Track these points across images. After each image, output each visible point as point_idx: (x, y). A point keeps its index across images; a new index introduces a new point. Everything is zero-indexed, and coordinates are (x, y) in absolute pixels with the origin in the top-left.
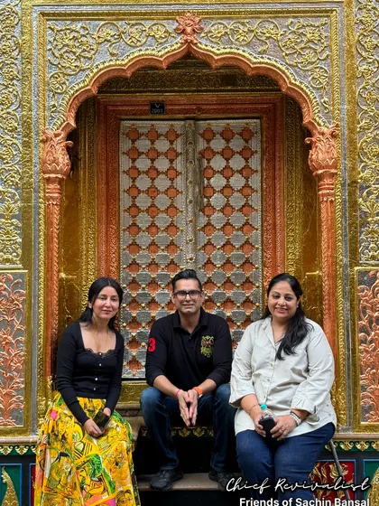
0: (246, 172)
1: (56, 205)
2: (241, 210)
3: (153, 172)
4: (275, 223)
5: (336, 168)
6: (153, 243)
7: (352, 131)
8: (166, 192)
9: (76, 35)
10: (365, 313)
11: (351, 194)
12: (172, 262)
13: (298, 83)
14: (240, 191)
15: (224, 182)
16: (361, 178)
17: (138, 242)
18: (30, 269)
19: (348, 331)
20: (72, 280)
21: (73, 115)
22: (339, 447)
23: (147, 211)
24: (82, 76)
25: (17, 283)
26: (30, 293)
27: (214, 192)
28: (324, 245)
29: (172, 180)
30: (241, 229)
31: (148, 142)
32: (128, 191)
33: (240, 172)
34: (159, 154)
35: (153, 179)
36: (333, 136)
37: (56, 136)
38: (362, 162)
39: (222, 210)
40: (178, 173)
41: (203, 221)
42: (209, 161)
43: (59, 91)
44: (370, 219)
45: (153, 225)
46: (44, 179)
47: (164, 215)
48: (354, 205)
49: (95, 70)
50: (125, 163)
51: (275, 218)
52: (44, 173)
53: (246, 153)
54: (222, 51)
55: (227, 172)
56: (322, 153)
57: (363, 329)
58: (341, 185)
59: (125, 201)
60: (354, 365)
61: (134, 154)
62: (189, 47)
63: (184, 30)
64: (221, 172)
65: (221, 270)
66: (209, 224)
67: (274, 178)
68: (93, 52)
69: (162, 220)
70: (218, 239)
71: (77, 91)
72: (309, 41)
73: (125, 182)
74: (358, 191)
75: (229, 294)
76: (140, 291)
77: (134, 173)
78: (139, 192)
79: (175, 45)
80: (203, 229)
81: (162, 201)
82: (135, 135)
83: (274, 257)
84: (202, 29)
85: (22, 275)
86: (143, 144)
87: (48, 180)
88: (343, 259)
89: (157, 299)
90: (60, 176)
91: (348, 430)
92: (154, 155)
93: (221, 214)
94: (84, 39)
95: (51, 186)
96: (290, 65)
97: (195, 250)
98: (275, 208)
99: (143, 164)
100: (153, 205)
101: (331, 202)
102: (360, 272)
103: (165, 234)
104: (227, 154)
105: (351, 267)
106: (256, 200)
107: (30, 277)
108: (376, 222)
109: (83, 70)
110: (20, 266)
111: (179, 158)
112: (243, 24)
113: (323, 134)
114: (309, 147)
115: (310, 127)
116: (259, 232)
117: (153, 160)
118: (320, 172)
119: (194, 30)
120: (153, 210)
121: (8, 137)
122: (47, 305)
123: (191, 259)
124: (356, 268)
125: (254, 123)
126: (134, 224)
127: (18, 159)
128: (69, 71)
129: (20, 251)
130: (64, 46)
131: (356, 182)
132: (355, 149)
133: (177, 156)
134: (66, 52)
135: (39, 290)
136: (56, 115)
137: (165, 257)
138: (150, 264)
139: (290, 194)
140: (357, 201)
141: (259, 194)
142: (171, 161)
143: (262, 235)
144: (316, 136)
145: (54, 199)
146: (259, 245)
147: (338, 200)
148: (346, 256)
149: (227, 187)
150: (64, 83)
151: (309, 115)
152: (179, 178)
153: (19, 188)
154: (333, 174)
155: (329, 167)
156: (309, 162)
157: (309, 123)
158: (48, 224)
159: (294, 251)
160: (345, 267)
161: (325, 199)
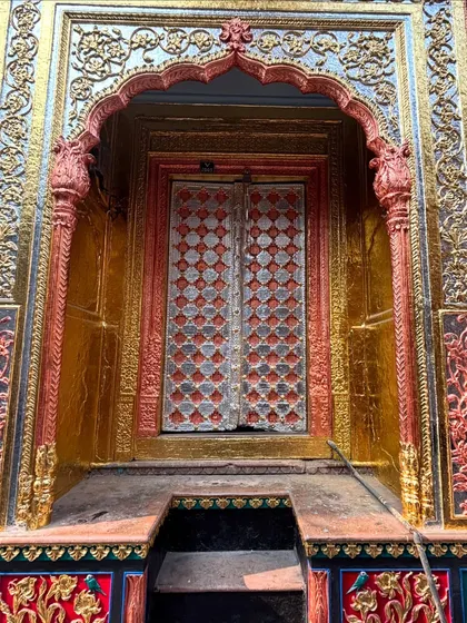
0: (291, 232)
1: (66, 226)
2: (285, 267)
3: (203, 230)
4: (319, 277)
5: (409, 191)
6: (200, 297)
7: (426, 149)
8: (215, 249)
9: (106, 39)
10: (453, 368)
11: (431, 221)
12: (218, 316)
13: (361, 97)
14: (285, 249)
15: (270, 241)
16: (442, 203)
17: (186, 295)
18: (23, 304)
19: (433, 391)
20: (113, 329)
21: (96, 125)
22: (427, 552)
23: (196, 266)
24: (110, 81)
25: (5, 321)
26: (20, 335)
27: (260, 250)
28: (397, 283)
29: (220, 238)
30: (286, 285)
31: (198, 202)
32: (177, 247)
33: (285, 232)
34: (208, 214)
35: (202, 237)
36: (406, 154)
37: (72, 145)
38: (441, 184)
39: (268, 267)
40: (226, 232)
41: (249, 277)
42: (255, 221)
43: (80, 97)
44: (455, 251)
45: (201, 280)
46: (53, 194)
47: (212, 270)
48: (433, 231)
49: (126, 77)
50: (175, 220)
51: (319, 273)
52: (53, 187)
53: (291, 216)
54: (274, 61)
55: (273, 232)
56: (388, 175)
57: (452, 389)
58: (418, 210)
60: (443, 437)
61: (185, 214)
62: (236, 56)
63: (230, 36)
64: (267, 232)
65: (266, 323)
66: (254, 280)
68: (124, 57)
69: (210, 275)
70: (263, 293)
71: (102, 98)
72: (373, 54)
73: (175, 238)
74: (438, 218)
75: (273, 347)
76: (186, 343)
77: (184, 230)
78: (189, 248)
79: (219, 52)
80: (249, 285)
81: (210, 257)
82: (186, 195)
83: (319, 312)
84: (251, 36)
85: (12, 311)
87: (58, 196)
88: (423, 298)
89: (202, 351)
90: (72, 191)
92: (204, 214)
93: (266, 270)
94: (114, 44)
95: (61, 203)
96: (351, 79)
97: (241, 304)
98: (319, 263)
99: (193, 222)
100: (201, 261)
101: (406, 230)
102: (445, 316)
103: (212, 288)
104: (273, 216)
105: (434, 309)
106: (300, 258)
107: (22, 314)
108: (461, 255)
109: (111, 76)
110: (12, 300)
111: (228, 218)
112: (298, 35)
113: (393, 152)
114: (375, 170)
115: (374, 146)
116: (303, 288)
117: (202, 219)
118: (391, 195)
119: (242, 37)
120: (201, 266)
121: (13, 145)
122: (44, 350)
123: (237, 312)
124: (441, 311)
125: (299, 187)
126: (183, 279)
127: (22, 170)
128: (94, 76)
129: (12, 281)
130: (92, 49)
131: (435, 207)
132: (432, 169)
133: (226, 216)
134: (93, 56)
135: (34, 331)
136: (75, 123)
137: (211, 311)
138: (197, 317)
139: (335, 250)
140: (436, 229)
141: (303, 252)
142: (220, 220)
143: (306, 290)
144: (384, 154)
145: (62, 218)
146: (302, 301)
147: (414, 228)
148: (427, 296)
149: (273, 246)
150: (87, 89)
151: (374, 132)
152: (227, 236)
153: (19, 204)
154: (407, 199)
155: (402, 189)
156: (375, 186)
157: (375, 141)
158: (54, 248)
159: (339, 305)
160: (427, 309)
161: (398, 227)
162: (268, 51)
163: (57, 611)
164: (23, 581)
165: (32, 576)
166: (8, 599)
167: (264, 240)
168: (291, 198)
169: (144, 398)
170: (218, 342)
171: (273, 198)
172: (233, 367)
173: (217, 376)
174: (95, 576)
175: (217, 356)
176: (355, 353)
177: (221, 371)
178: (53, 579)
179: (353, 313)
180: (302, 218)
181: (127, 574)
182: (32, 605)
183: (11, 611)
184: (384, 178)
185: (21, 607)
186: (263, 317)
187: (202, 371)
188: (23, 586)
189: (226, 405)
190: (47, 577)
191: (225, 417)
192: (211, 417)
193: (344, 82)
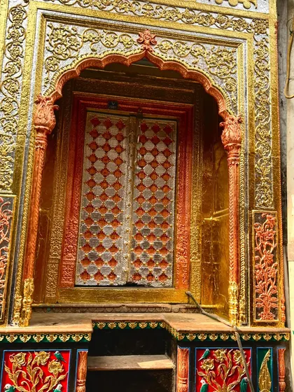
0: (167, 153)
1: (43, 149)
2: (162, 177)
3: (107, 148)
4: (185, 185)
5: (240, 143)
6: (104, 194)
7: (251, 119)
8: (115, 161)
9: (67, 33)
10: (258, 242)
11: (251, 161)
12: (116, 207)
13: (217, 86)
14: (163, 165)
15: (152, 158)
16: (257, 151)
17: (94, 192)
18: (18, 195)
19: (247, 254)
20: (46, 213)
21: (61, 87)
22: (241, 338)
23: (102, 172)
24: (70, 61)
25: (7, 204)
26: (16, 214)
27: (146, 164)
28: (231, 193)
29: (119, 153)
30: (162, 188)
31: (105, 128)
32: (89, 158)
33: (163, 153)
34: (111, 136)
35: (106, 152)
36: (240, 122)
37: (47, 99)
38: (257, 140)
39: (150, 176)
40: (123, 150)
41: (138, 181)
42: (143, 144)
43: (52, 69)
44: (262, 178)
45: (105, 182)
46: (35, 129)
47: (113, 176)
48: (252, 166)
49: (80, 59)
50: (88, 139)
51: (185, 182)
52: (36, 124)
53: (167, 142)
54: (168, 58)
55: (155, 152)
56: (229, 133)
57: (257, 253)
58: (244, 154)
59: (87, 164)
60: (251, 278)
61: (95, 134)
62: (146, 53)
63: (144, 41)
64: (151, 152)
65: (148, 214)
66: (141, 184)
67: (185, 158)
68: (79, 47)
69: (111, 179)
70: (147, 193)
71: (65, 71)
72: (225, 60)
73: (88, 151)
74: (255, 159)
75: (152, 230)
76: (93, 225)
77: (94, 146)
78: (97, 159)
79: (137, 50)
80: (137, 187)
81: (112, 166)
82: (96, 122)
83: (184, 208)
84: (156, 42)
85: (11, 199)
86: (102, 129)
87: (38, 130)
88: (244, 204)
89: (104, 231)
90: (47, 128)
91: (246, 325)
92: (108, 136)
93: (149, 178)
94: (73, 37)
95: (40, 135)
96: (212, 74)
98: (185, 176)
99: (101, 141)
100: (105, 169)
101: (237, 165)
102: (256, 214)
103: (112, 188)
104: (155, 141)
105: (250, 210)
106: (172, 171)
107: (17, 200)
108: (266, 181)
109: (71, 58)
110: (10, 192)
111: (125, 140)
112: (183, 44)
113: (233, 120)
114: (223, 128)
115: (222, 115)
116: (173, 192)
117: (107, 140)
118: (230, 144)
119: (150, 42)
120: (105, 172)
121: (11, 96)
123: (129, 205)
124: (253, 211)
125: (173, 123)
126: (92, 180)
127: (16, 112)
128: (61, 57)
129: (11, 181)
130: (59, 39)
131: (254, 153)
132: (253, 131)
133: (123, 139)
134: (60, 43)
135: (24, 211)
136: (48, 85)
137: (111, 203)
138: (101, 207)
139: (195, 168)
140: (254, 166)
141: (174, 167)
142: (119, 141)
143: (175, 193)
144: (228, 121)
145: (41, 144)
146: (173, 200)
147: (242, 164)
148: (247, 202)
149: (155, 161)
150: (56, 64)
151: (223, 107)
152: (123, 153)
153: (15, 134)
154: (239, 147)
155: (236, 142)
156: (222, 138)
157: (223, 112)
158: (35, 162)
159: (197, 204)
160: (246, 209)
161: (233, 163)
162: (165, 52)
163: (38, 371)
164: (18, 355)
165: (23, 352)
166: (9, 365)
167: (149, 157)
168: (168, 130)
169: (65, 261)
170: (114, 225)
171: (156, 129)
172: (125, 242)
173: (114, 248)
174: (60, 352)
175: (114, 235)
176: (206, 236)
177: (116, 245)
178: (36, 353)
179: (205, 210)
180: (174, 144)
181: (79, 351)
182: (24, 368)
183: (11, 372)
184: (227, 134)
185: (17, 369)
186: (147, 210)
187: (103, 245)
188: (19, 357)
189: (120, 268)
190: (33, 352)
191: (118, 276)
192: (109, 276)
193: (208, 75)
